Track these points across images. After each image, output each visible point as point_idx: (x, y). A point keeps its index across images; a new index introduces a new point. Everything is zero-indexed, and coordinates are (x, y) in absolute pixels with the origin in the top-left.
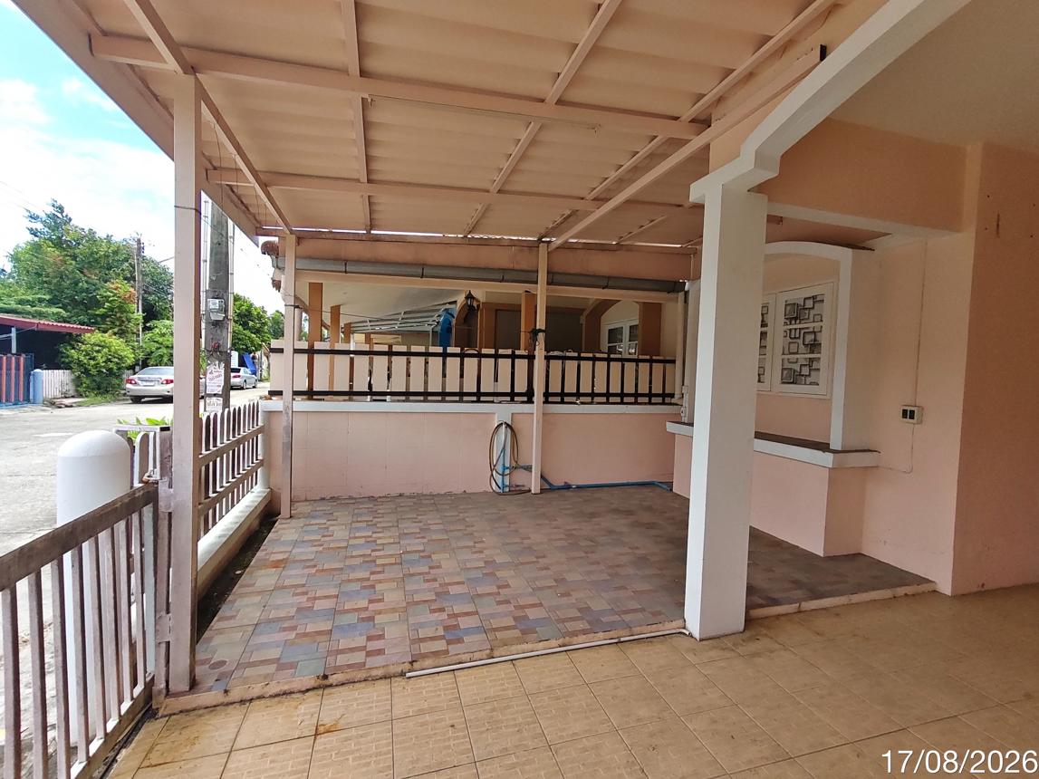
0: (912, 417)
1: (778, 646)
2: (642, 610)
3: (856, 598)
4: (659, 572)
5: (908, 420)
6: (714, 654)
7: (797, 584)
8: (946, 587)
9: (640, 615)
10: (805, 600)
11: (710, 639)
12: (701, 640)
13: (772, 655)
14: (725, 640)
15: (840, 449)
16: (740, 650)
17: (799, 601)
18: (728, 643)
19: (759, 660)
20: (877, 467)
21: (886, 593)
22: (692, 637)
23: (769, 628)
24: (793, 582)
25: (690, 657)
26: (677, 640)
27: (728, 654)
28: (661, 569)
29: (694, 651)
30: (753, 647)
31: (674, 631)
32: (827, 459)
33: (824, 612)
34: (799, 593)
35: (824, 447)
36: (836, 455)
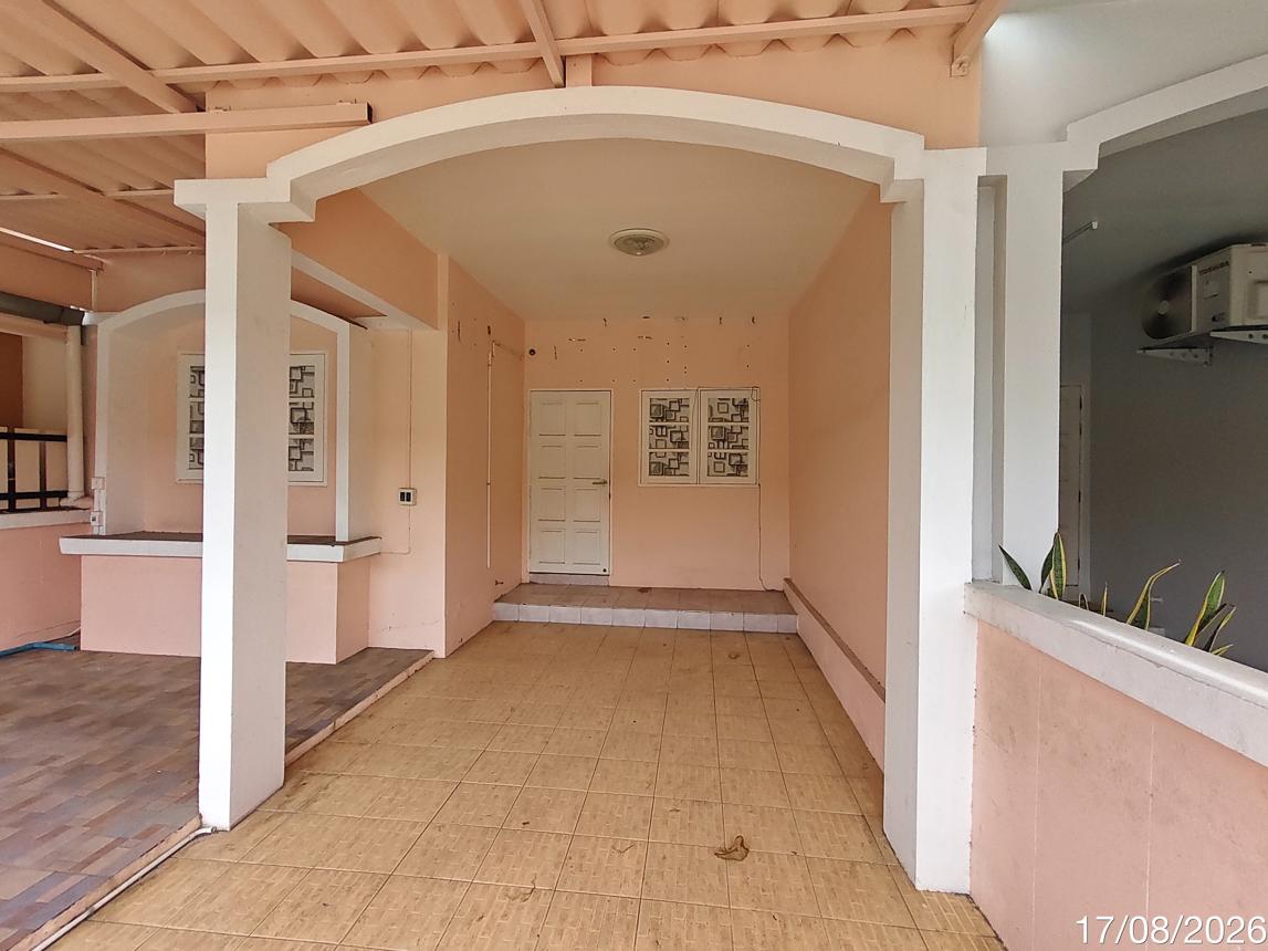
0: (409, 500)
1: (328, 779)
2: (121, 841)
3: (381, 693)
4: (120, 775)
5: (405, 502)
6: (258, 833)
7: (324, 703)
8: (441, 653)
9: (120, 851)
10: (339, 715)
11: (245, 818)
12: (232, 828)
13: (329, 790)
14: (263, 809)
15: (347, 540)
16: (289, 808)
17: (332, 720)
18: (270, 809)
19: (315, 806)
20: (379, 553)
21: (403, 676)
22: (217, 832)
23: (310, 766)
24: (318, 703)
25: (227, 857)
26: (197, 850)
27: (276, 822)
28: (120, 770)
29: (230, 847)
30: (301, 797)
31: (187, 840)
32: (337, 553)
33: (357, 720)
34: (328, 713)
35: (330, 540)
36: (347, 547)
